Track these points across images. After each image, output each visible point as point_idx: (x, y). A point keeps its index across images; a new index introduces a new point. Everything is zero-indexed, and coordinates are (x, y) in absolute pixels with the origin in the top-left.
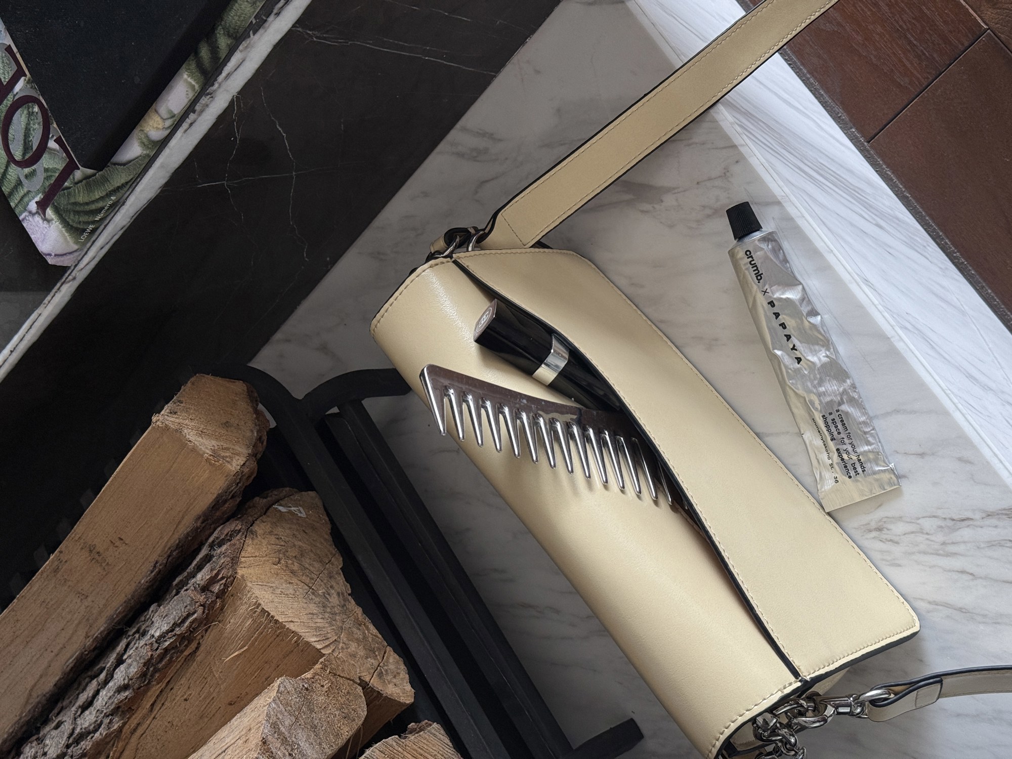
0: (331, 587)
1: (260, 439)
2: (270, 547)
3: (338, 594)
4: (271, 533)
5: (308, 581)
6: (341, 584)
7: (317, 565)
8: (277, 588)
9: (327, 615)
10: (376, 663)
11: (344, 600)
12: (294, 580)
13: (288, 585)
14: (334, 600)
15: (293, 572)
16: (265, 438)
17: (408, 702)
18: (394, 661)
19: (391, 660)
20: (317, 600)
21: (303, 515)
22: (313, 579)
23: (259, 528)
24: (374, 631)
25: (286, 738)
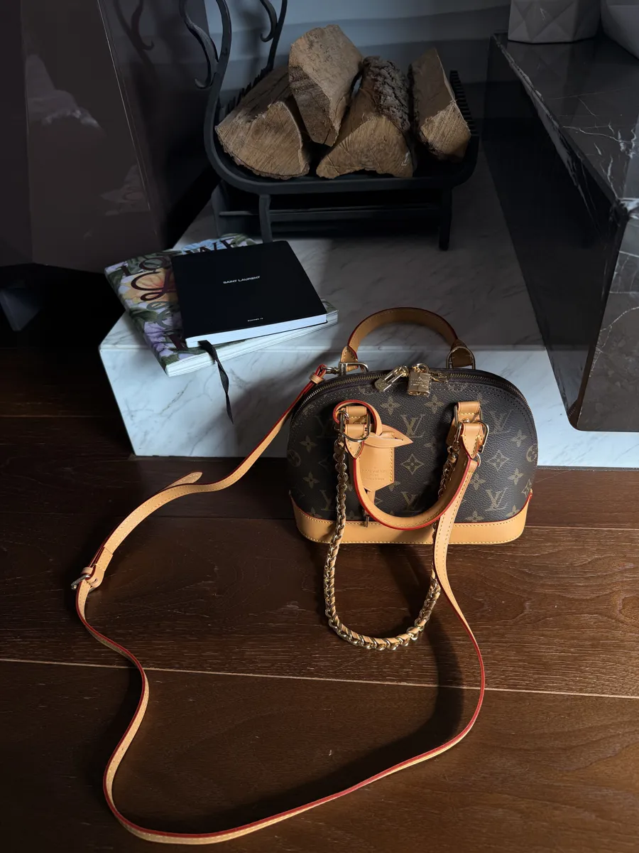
0: (369, 161)
1: (434, 150)
2: (392, 138)
3: (365, 163)
4: (397, 142)
5: (374, 150)
6: (370, 167)
7: (380, 159)
8: (374, 133)
9: (358, 151)
10: (335, 164)
11: (362, 164)
12: (376, 143)
13: (374, 139)
14: (364, 159)
15: (379, 144)
16: (434, 153)
17: (317, 171)
19: (334, 173)
20: (365, 149)
21: (402, 164)
22: (375, 153)
23: (400, 137)
24: (348, 171)
25: (308, 89)
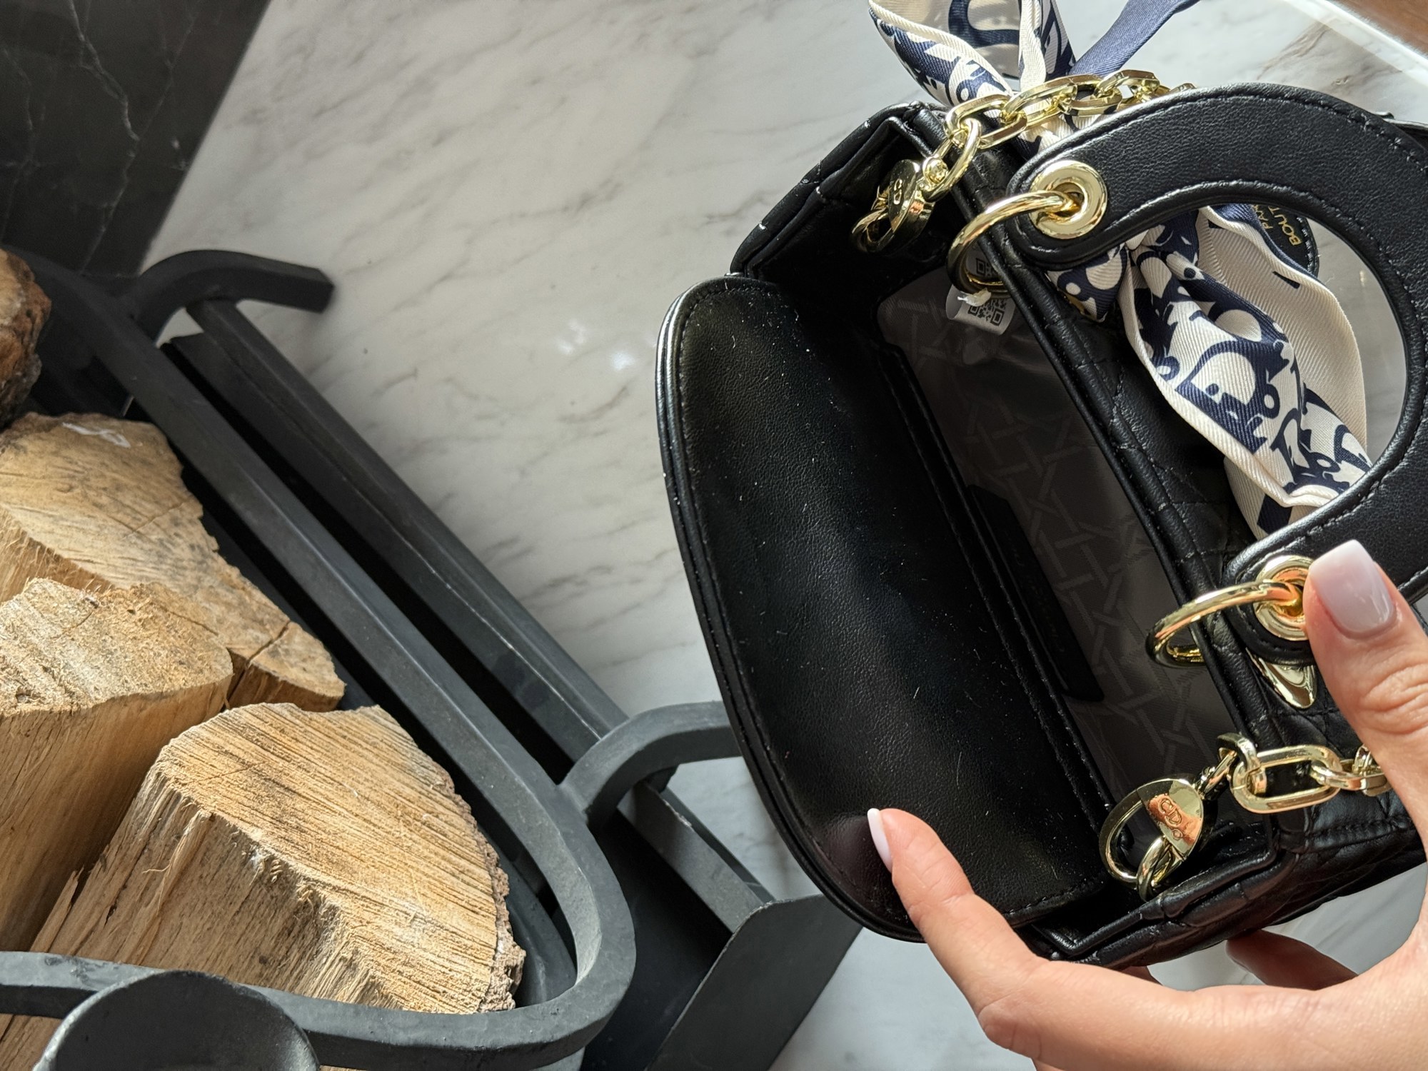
2: (50, 469)
3: (192, 547)
4: (56, 454)
5: (127, 520)
6: (198, 534)
7: (149, 506)
8: (62, 519)
9: (164, 567)
10: (264, 638)
11: (204, 555)
12: (100, 515)
13: (86, 518)
14: (182, 552)
15: (99, 506)
16: (38, 314)
18: (300, 640)
19: (297, 639)
20: (147, 546)
21: (125, 443)
22: (139, 520)
24: (259, 596)
25: (40, 651)
